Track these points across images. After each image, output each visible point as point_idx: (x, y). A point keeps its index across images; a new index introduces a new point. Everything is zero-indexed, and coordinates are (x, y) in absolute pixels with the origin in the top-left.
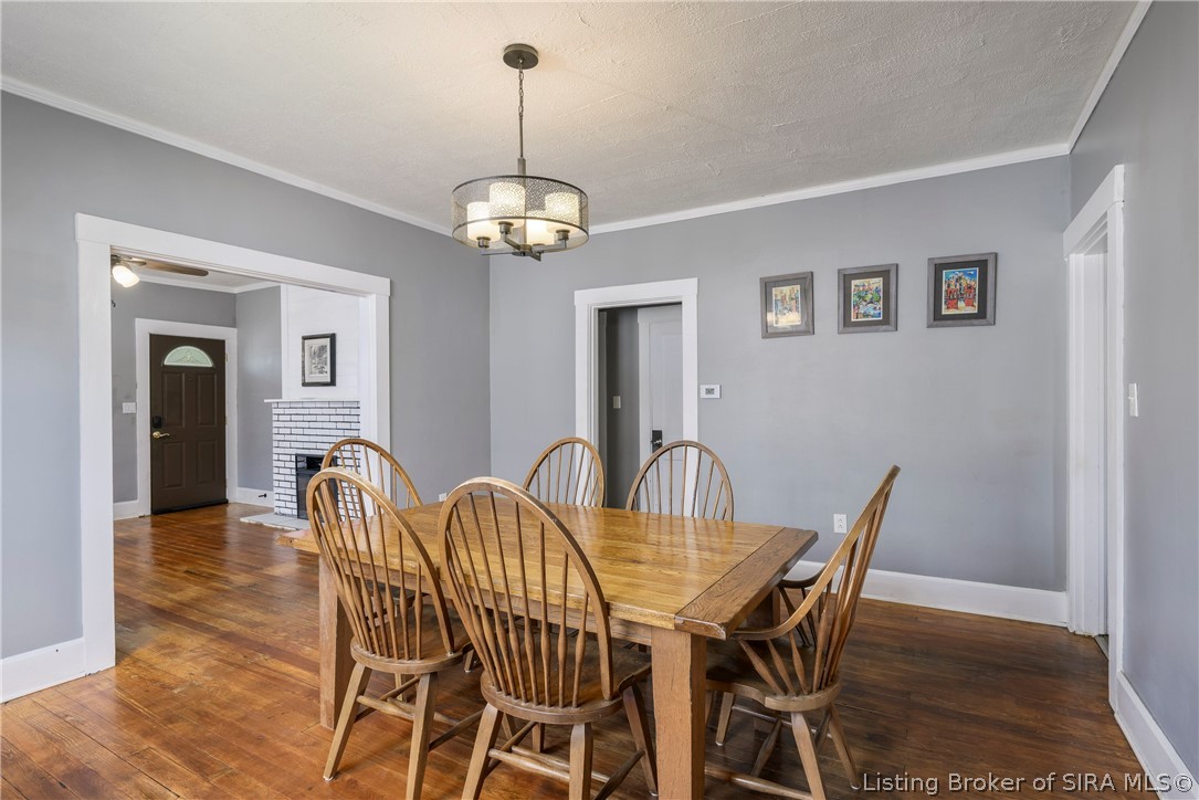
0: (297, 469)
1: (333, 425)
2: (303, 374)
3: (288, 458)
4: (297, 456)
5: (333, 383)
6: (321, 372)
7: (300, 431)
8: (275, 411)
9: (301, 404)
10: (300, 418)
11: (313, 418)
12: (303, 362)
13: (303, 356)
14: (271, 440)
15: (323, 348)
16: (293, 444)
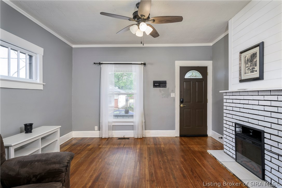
0: (235, 131)
1: (262, 108)
2: (240, 74)
3: (231, 124)
4: (236, 124)
5: (261, 78)
6: (252, 72)
7: (238, 109)
8: (225, 97)
9: (239, 92)
10: (238, 101)
11: (246, 102)
12: (240, 67)
13: (240, 64)
14: (223, 113)
15: (254, 55)
16: (234, 117)
